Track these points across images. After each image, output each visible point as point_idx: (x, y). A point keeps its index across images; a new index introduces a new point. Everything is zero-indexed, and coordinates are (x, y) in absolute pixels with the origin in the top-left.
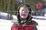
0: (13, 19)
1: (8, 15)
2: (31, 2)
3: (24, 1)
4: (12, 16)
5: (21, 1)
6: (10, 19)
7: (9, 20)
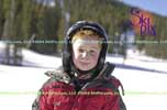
0: (24, 63)
1: (7, 50)
2: (85, 8)
3: (62, 4)
4: (18, 53)
5: (53, 4)
6: (12, 61)
7: (8, 64)
